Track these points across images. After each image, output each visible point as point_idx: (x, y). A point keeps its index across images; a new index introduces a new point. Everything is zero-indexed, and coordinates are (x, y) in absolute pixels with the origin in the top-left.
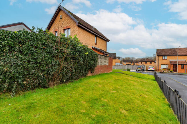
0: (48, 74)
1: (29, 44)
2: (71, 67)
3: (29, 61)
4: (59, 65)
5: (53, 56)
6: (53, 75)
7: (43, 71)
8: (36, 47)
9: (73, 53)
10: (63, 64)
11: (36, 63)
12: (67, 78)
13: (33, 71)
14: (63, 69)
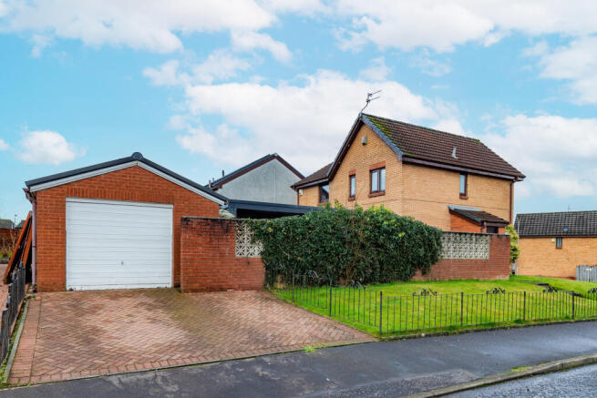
0: (338, 267)
1: (317, 229)
2: (372, 259)
3: (317, 250)
4: (353, 255)
5: (344, 243)
6: (345, 270)
7: (332, 263)
8: (325, 232)
9: (375, 236)
10: (359, 254)
11: (325, 252)
12: (366, 277)
13: (321, 262)
14: (359, 261)
